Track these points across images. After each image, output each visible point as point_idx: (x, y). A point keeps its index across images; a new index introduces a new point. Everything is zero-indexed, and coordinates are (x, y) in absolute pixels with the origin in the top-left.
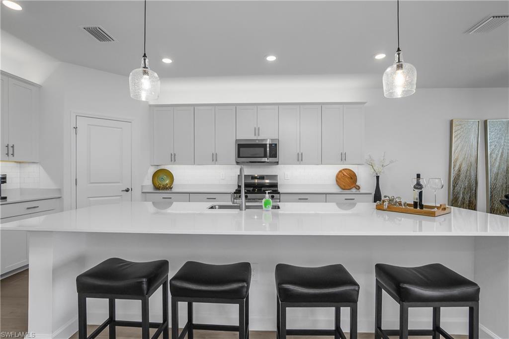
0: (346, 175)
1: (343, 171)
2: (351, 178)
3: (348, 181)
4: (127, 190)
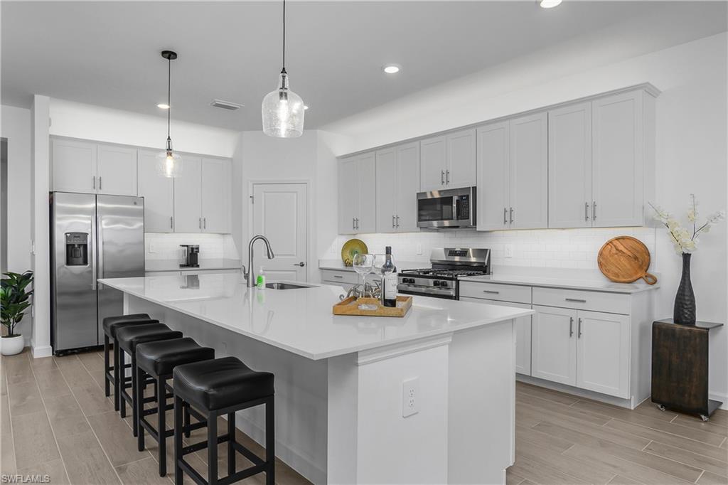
0: (625, 251)
1: (617, 243)
2: (636, 258)
3: (628, 267)
4: (302, 265)
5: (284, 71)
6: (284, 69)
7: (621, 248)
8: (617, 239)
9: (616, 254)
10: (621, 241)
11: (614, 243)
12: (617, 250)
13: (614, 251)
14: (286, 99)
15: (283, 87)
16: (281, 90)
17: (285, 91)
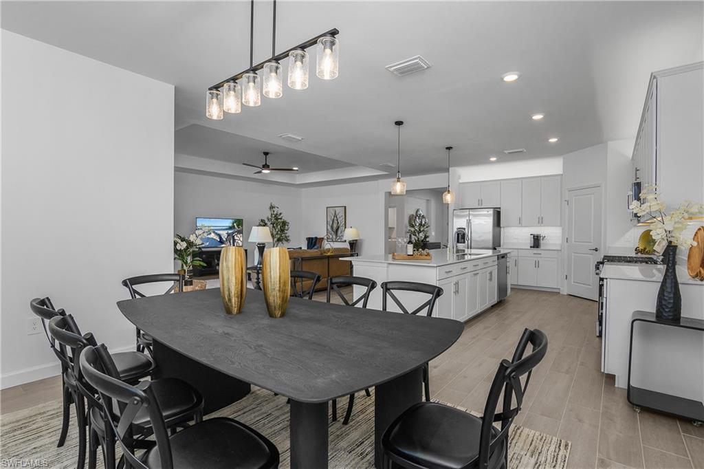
4: (596, 250)
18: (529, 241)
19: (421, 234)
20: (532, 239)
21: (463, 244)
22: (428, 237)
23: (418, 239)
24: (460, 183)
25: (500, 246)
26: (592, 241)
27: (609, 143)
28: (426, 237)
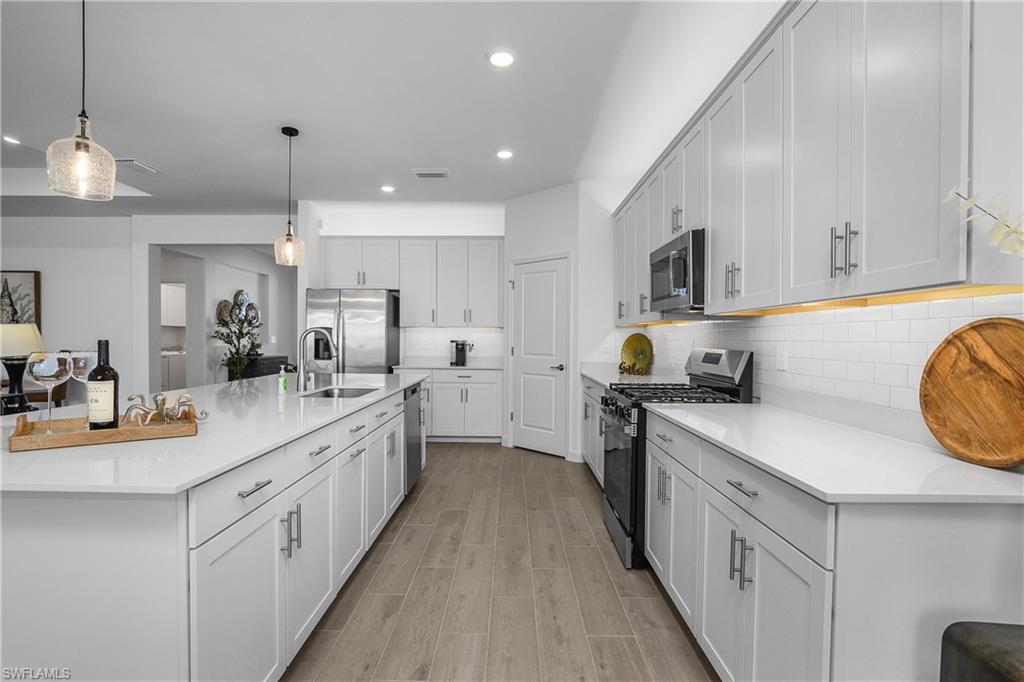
0: (995, 363)
1: (975, 340)
3: (1001, 415)
4: (561, 368)
5: (83, 114)
6: (84, 112)
7: (986, 354)
8: (976, 327)
9: (971, 373)
10: (988, 332)
11: (969, 341)
12: (974, 360)
13: (965, 364)
14: (88, 151)
15: (83, 135)
16: (80, 140)
17: (85, 141)
18: (448, 353)
19: (245, 341)
20: (454, 350)
21: (329, 361)
22: (259, 346)
23: (238, 350)
24: (322, 237)
25: (398, 364)
26: (554, 353)
27: (581, 182)
28: (254, 346)
